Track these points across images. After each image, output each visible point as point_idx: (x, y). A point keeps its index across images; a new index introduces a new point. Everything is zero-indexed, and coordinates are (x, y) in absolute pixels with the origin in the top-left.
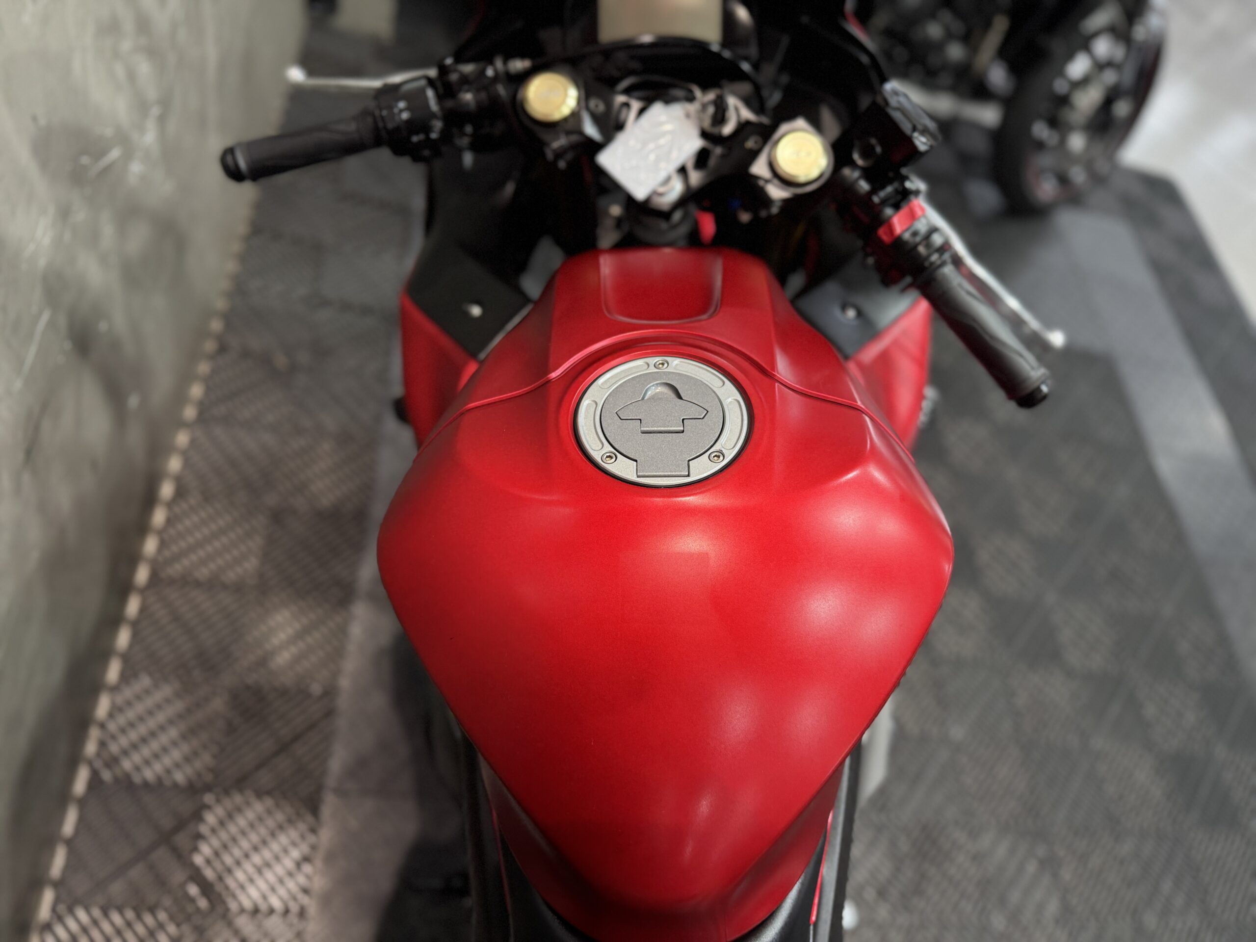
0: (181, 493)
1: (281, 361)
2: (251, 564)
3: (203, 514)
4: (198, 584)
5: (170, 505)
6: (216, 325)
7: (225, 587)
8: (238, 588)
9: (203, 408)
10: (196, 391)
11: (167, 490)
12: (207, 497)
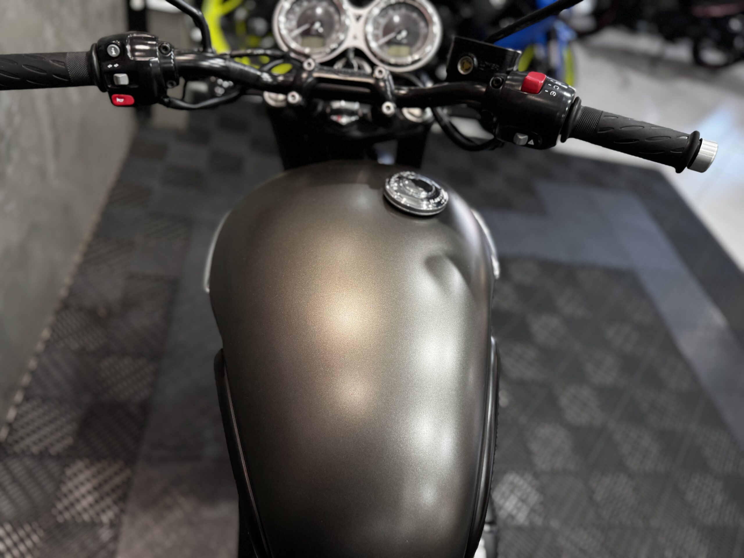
0: (27, 399)
1: (102, 312)
2: (69, 441)
3: (41, 411)
4: (33, 456)
5: (18, 406)
6: (63, 293)
7: (50, 456)
8: (58, 456)
9: (48, 343)
10: (46, 334)
11: (19, 397)
12: (45, 400)
